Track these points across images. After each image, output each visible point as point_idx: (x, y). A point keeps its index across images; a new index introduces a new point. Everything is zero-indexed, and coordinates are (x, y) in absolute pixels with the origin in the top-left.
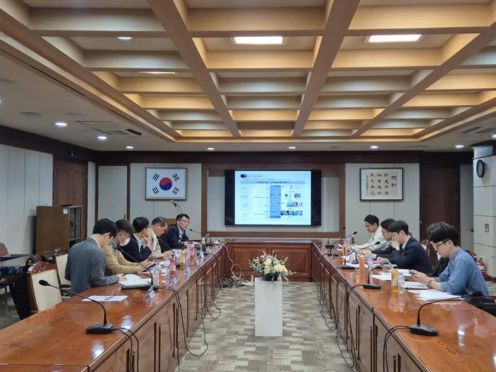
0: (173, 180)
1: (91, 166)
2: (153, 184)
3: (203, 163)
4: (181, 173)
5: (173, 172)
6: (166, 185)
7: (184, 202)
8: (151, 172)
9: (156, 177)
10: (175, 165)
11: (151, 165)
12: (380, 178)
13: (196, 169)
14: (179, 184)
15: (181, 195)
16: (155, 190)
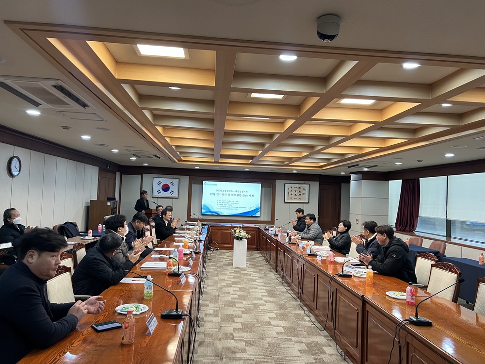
0: (170, 185)
1: (118, 174)
2: (157, 188)
3: (190, 176)
4: (176, 181)
5: (172, 180)
6: (166, 188)
7: (176, 200)
8: (156, 180)
9: (159, 183)
10: (172, 176)
11: (157, 175)
12: (296, 189)
13: (186, 180)
14: (174, 189)
15: (175, 195)
16: (159, 192)
